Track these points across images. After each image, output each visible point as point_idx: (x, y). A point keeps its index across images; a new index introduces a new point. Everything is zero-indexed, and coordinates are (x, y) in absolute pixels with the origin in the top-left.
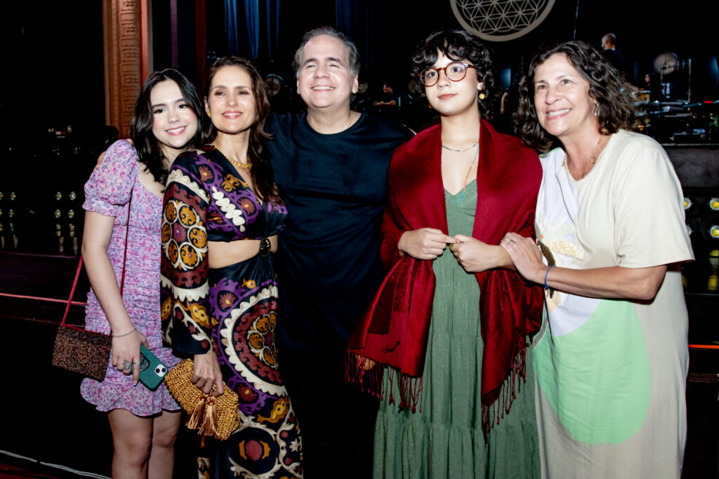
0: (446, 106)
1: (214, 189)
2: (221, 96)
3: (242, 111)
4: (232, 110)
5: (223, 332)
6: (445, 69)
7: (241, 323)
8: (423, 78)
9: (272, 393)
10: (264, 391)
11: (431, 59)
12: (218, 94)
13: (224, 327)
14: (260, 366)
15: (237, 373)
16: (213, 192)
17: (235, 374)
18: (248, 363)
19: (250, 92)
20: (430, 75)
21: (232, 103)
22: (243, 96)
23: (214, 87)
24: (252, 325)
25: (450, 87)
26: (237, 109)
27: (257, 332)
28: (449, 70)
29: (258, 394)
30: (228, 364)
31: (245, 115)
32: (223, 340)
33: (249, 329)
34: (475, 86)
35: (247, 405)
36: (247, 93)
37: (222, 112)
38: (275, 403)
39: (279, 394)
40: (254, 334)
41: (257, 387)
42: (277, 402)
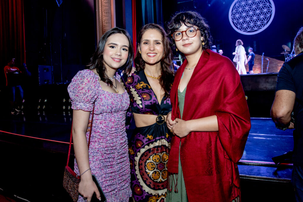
0: (187, 50)
1: (131, 87)
2: (147, 45)
3: (157, 52)
4: (152, 52)
5: (136, 158)
6: (186, 31)
7: (144, 156)
8: (174, 36)
9: (150, 193)
10: (146, 191)
11: (177, 26)
12: (146, 43)
13: (137, 156)
14: (148, 179)
15: (137, 179)
16: (131, 88)
17: (136, 180)
18: (143, 176)
19: (161, 43)
20: (178, 35)
21: (152, 49)
22: (158, 45)
23: (143, 40)
24: (150, 157)
25: (189, 40)
26: (154, 52)
27: (152, 161)
28: (187, 32)
29: (143, 192)
30: (135, 174)
31: (158, 55)
32: (135, 162)
33: (148, 159)
34: (200, 39)
35: (137, 196)
36: (160, 44)
37: (147, 53)
38: (150, 198)
39: (153, 194)
40: (151, 162)
41: (143, 189)
42: (151, 197)
